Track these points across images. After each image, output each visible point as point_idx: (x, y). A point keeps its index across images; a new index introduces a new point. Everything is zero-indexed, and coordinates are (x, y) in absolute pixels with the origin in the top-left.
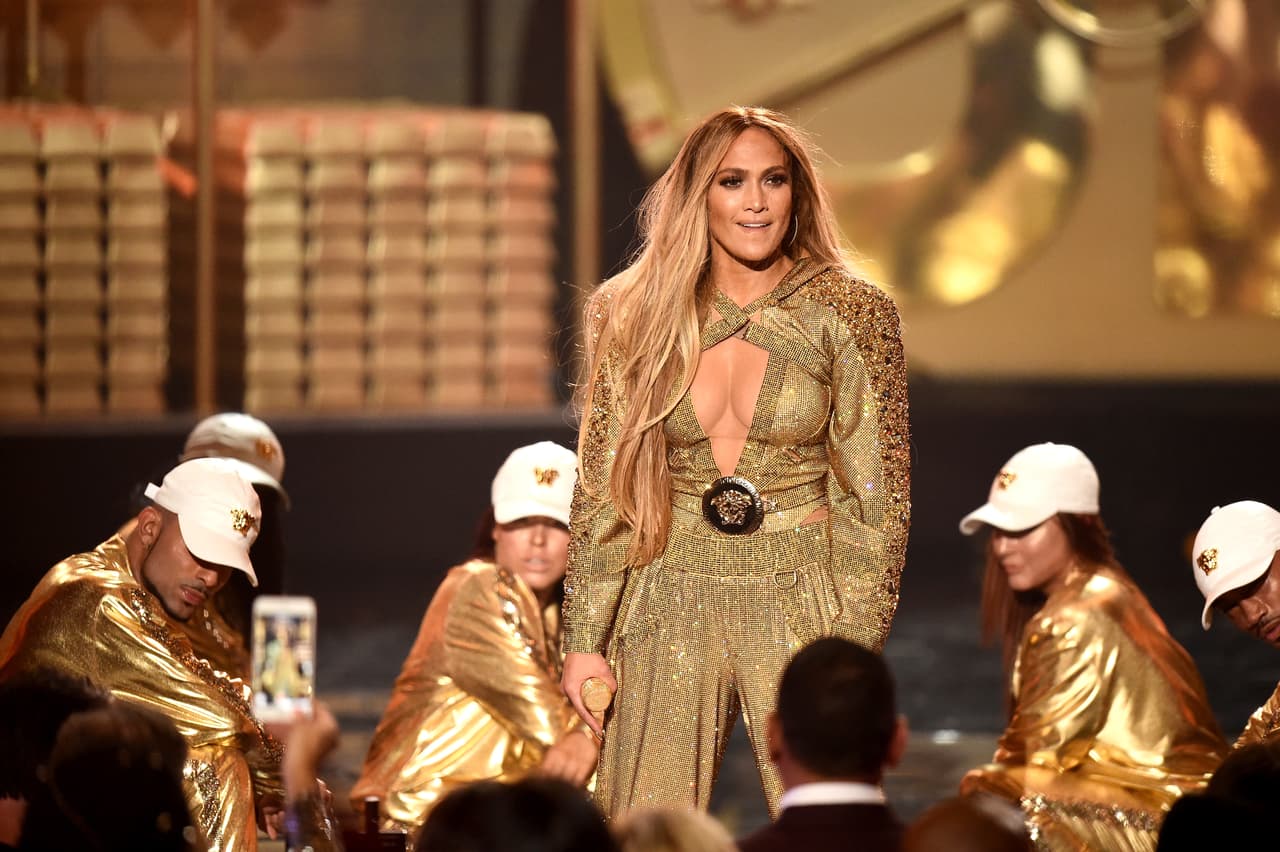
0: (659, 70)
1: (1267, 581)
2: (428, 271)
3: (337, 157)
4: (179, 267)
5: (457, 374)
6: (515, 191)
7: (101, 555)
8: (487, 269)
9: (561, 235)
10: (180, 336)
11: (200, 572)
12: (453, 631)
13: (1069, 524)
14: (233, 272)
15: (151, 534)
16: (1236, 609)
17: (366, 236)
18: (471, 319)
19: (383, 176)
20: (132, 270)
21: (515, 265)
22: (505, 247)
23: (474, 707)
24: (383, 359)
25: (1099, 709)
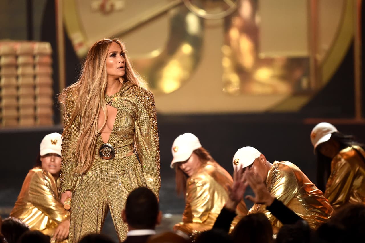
0: (81, 29)
2: (18, 88)
5: (26, 117)
6: (41, 64)
8: (34, 87)
9: (55, 76)
12: (31, 189)
13: (197, 152)
18: (30, 101)
19: (4, 61)
21: (42, 85)
22: (38, 80)
23: (36, 209)
25: (210, 203)
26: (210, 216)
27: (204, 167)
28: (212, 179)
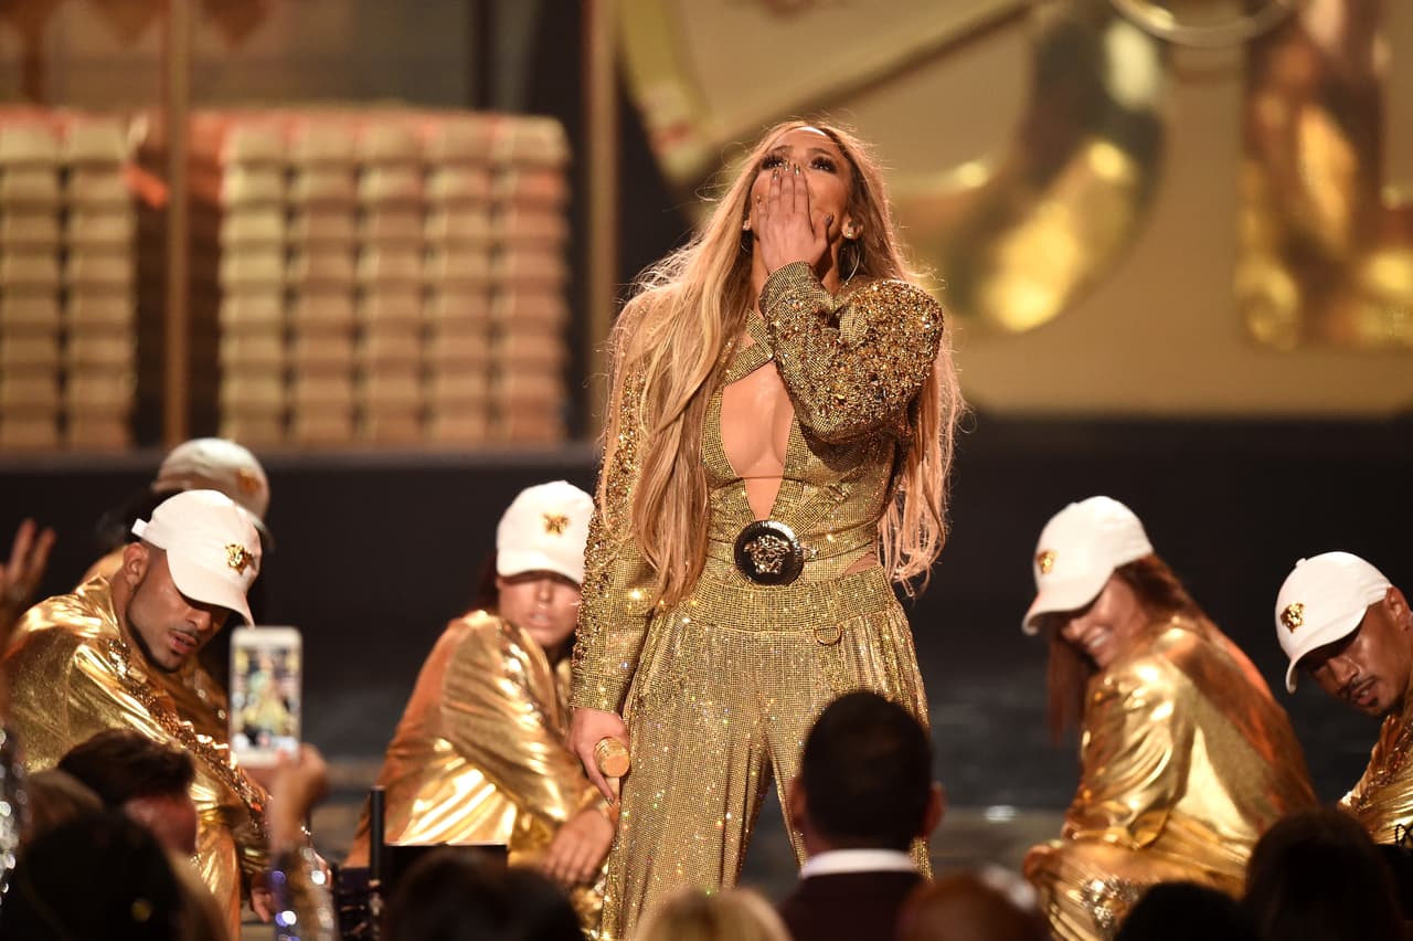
0: (685, 69)
1: (1357, 640)
2: (427, 292)
3: (324, 165)
4: (148, 286)
5: (458, 407)
6: (525, 204)
7: (81, 599)
8: (492, 290)
9: (575, 252)
10: (148, 363)
11: (190, 615)
12: (452, 692)
13: (1130, 575)
14: (208, 292)
15: (137, 574)
16: (1323, 669)
17: (357, 251)
18: (473, 346)
19: (376, 186)
20: (94, 289)
21: (524, 286)
22: (512, 266)
23: (474, 776)
24: (377, 389)
25: (1173, 776)
26: (1172, 825)
27: (1156, 634)
28: (1188, 683)
